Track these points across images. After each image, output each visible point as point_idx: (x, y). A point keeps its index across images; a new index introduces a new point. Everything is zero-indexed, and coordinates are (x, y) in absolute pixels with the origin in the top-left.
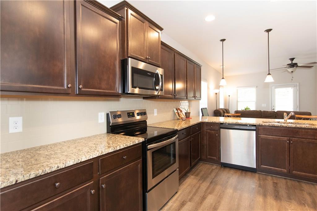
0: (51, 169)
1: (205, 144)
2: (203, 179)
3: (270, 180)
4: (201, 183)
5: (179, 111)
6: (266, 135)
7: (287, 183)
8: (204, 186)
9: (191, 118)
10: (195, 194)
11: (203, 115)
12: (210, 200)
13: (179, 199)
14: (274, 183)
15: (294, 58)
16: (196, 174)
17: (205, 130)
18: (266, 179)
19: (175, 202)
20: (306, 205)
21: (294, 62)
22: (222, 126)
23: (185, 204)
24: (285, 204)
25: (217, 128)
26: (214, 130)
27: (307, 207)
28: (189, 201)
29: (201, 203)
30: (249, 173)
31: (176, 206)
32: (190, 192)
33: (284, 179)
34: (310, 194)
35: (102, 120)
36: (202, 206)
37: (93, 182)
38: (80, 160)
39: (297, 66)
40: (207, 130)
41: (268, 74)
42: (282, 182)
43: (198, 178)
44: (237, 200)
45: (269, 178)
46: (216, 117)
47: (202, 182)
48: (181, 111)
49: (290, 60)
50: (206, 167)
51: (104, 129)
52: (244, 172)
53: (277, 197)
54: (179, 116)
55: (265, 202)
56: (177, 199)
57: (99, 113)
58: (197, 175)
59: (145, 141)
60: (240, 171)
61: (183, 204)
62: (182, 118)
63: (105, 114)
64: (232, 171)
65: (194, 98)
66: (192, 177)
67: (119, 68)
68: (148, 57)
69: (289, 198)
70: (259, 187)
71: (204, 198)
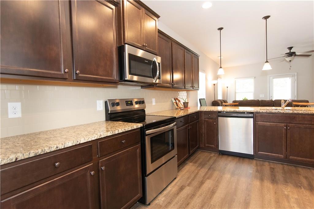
0: (50, 149)
1: (203, 132)
2: (201, 166)
3: (267, 165)
4: (199, 170)
5: (177, 101)
6: (263, 122)
7: (283, 168)
8: (203, 172)
9: (189, 108)
10: (193, 180)
11: (201, 106)
12: (208, 184)
13: (177, 184)
14: (271, 168)
15: (292, 47)
16: (194, 161)
17: (203, 120)
18: (263, 165)
19: (173, 187)
20: (302, 187)
21: (292, 51)
22: (220, 114)
23: (184, 189)
24: (281, 187)
25: (214, 116)
26: (212, 119)
27: (303, 189)
28: (188, 186)
29: (200, 187)
30: (247, 160)
31: (175, 190)
32: (188, 178)
33: (281, 165)
34: (306, 178)
35: (101, 107)
36: (200, 190)
37: (92, 164)
38: (79, 142)
39: (296, 55)
40: (205, 118)
41: (266, 62)
42: (279, 167)
43: (197, 165)
44: (234, 184)
45: (267, 164)
46: (214, 107)
47: (201, 168)
48: (179, 101)
49: (288, 49)
50: (204, 155)
51: (103, 117)
52: (241, 159)
53: (274, 180)
54: (177, 106)
55: (262, 185)
56: (175, 185)
57: (97, 101)
58: (195, 162)
59: (143, 126)
60: (238, 158)
61: (182, 189)
62: (180, 108)
63: (103, 102)
64: (230, 158)
65: (192, 88)
66: (191, 164)
67: (116, 55)
68: (144, 44)
69: (286, 182)
70: (256, 172)
71: (202, 183)
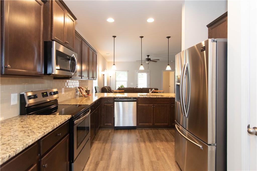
1: (103, 114)
2: (105, 142)
3: (144, 132)
4: (105, 145)
5: (81, 90)
6: (142, 104)
7: (152, 131)
8: (108, 146)
9: (91, 95)
10: (103, 154)
11: (96, 92)
12: (115, 155)
13: (92, 162)
14: (146, 133)
15: (149, 55)
16: (98, 139)
17: (103, 104)
18: (142, 132)
19: (90, 165)
20: (163, 141)
21: (149, 57)
22: (115, 100)
23: (99, 164)
24: (155, 143)
25: (112, 101)
26: (110, 103)
27: (164, 142)
28: (101, 160)
29: (110, 159)
30: (133, 131)
31: (92, 167)
32: (99, 154)
33: (151, 130)
34: (163, 135)
35: (15, 101)
36: (111, 161)
37: (36, 164)
39: (151, 60)
40: (105, 103)
41: (141, 65)
42: (150, 131)
43: (102, 141)
44: (131, 149)
45: (144, 131)
46: (103, 93)
47: (106, 144)
48: (83, 89)
49: (147, 56)
50: (104, 132)
51: (17, 111)
52: (129, 130)
53: (150, 141)
54: (82, 93)
55: (146, 145)
56: (91, 163)
58: (100, 140)
59: (72, 116)
60: (127, 130)
61: (97, 164)
62: (84, 95)
63: (18, 95)
64: (122, 131)
65: (93, 79)
66: (97, 142)
68: (67, 42)
69: (156, 140)
70: (140, 137)
71: (110, 155)
